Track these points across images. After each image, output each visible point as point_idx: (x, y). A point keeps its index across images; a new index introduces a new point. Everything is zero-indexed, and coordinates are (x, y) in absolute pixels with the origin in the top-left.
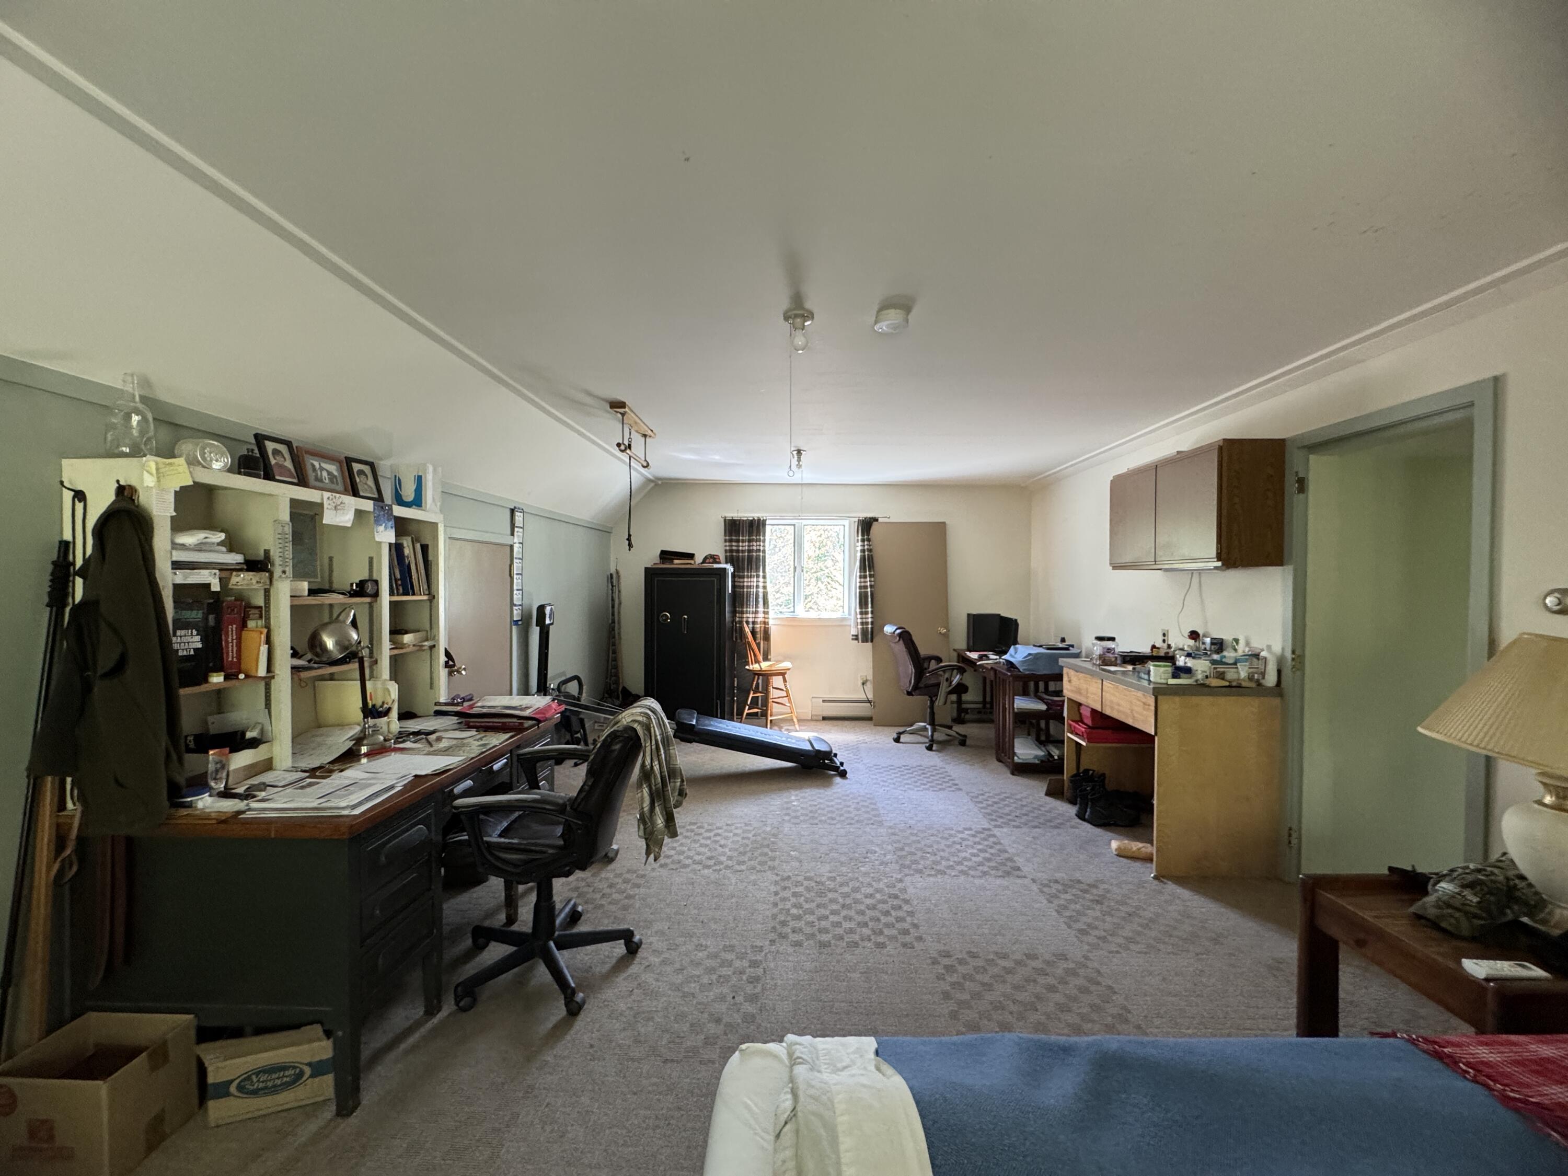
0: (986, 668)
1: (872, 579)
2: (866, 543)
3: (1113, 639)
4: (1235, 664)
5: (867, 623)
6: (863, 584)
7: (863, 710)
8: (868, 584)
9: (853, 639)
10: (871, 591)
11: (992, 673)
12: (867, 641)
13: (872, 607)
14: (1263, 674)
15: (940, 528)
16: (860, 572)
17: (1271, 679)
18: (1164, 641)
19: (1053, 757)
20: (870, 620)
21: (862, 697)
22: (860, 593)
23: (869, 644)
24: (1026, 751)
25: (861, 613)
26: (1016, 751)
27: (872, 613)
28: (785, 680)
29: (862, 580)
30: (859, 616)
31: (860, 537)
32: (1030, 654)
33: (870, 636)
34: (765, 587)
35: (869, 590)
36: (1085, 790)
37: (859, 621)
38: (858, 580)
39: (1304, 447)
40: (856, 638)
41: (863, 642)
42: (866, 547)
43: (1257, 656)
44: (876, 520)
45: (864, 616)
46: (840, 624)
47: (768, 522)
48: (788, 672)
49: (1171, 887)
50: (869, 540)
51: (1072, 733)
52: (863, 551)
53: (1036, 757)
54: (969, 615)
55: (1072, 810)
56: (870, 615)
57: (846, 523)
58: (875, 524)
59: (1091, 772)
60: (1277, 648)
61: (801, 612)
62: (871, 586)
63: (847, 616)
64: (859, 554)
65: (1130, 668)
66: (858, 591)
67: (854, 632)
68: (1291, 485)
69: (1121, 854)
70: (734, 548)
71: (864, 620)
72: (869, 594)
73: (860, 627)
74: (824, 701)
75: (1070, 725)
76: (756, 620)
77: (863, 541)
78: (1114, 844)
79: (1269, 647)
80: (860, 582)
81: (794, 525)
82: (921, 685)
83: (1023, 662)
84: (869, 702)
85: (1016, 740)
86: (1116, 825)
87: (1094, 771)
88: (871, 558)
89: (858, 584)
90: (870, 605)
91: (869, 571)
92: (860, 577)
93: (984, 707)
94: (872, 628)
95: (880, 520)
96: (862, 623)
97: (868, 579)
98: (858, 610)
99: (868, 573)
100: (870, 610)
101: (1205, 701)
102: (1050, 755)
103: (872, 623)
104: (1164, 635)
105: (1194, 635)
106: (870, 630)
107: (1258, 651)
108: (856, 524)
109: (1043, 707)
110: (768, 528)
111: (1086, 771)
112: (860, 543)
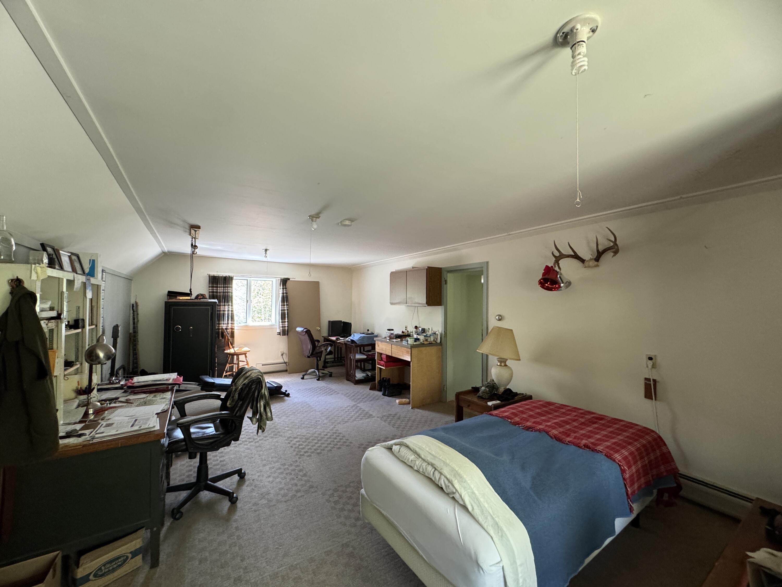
0: (342, 344)
1: (288, 306)
2: (285, 290)
3: (393, 330)
4: (430, 336)
5: (285, 327)
6: (283, 309)
7: (283, 367)
8: (286, 309)
9: (278, 334)
10: (287, 312)
11: (344, 346)
12: (285, 335)
13: (288, 319)
14: (437, 339)
15: (317, 284)
16: (282, 303)
17: (439, 341)
18: (406, 330)
19: (369, 375)
20: (287, 325)
21: (282, 361)
22: (282, 313)
23: (285, 337)
24: (359, 375)
25: (282, 322)
26: (356, 375)
27: (288, 322)
28: (246, 357)
29: (283, 307)
30: (281, 324)
31: (281, 287)
32: (361, 337)
33: (286, 333)
34: (232, 311)
35: (286, 311)
36: (385, 385)
37: (281, 326)
38: (281, 307)
39: (446, 271)
40: (279, 334)
41: (283, 335)
42: (285, 292)
43: (435, 333)
44: (289, 279)
45: (283, 323)
46: (271, 327)
47: (234, 278)
48: (247, 352)
49: (417, 410)
50: (286, 288)
51: (379, 365)
52: (283, 293)
53: (363, 376)
54: (329, 321)
55: (380, 393)
56: (287, 323)
57: (274, 280)
58: (288, 281)
59: (385, 379)
60: (440, 331)
61: (250, 323)
62: (287, 310)
63: (274, 324)
64: (281, 295)
65: (399, 340)
66: (280, 312)
67: (278, 331)
68: (443, 282)
69: (400, 404)
70: (215, 291)
71: (284, 325)
72: (286, 313)
73: (281, 328)
74: (263, 365)
75: (378, 362)
76: (228, 327)
77: (283, 289)
78: (397, 401)
79: (438, 330)
80: (282, 308)
81: (247, 280)
82: (314, 353)
83: (358, 340)
84: (285, 363)
85: (356, 371)
86: (395, 395)
87: (386, 378)
88: (287, 297)
89: (281, 309)
90: (286, 319)
91: (286, 303)
92: (282, 305)
93: (335, 360)
94: (288, 329)
95: (291, 279)
96: (282, 327)
97: (286, 306)
98: (280, 321)
99: (286, 304)
100: (286, 320)
101: (423, 349)
102: (368, 375)
103: (288, 327)
104: (406, 327)
105: (416, 327)
106: (286, 330)
107: (435, 332)
108: (280, 281)
109: (365, 357)
110: (234, 281)
111: (383, 378)
112: (281, 290)
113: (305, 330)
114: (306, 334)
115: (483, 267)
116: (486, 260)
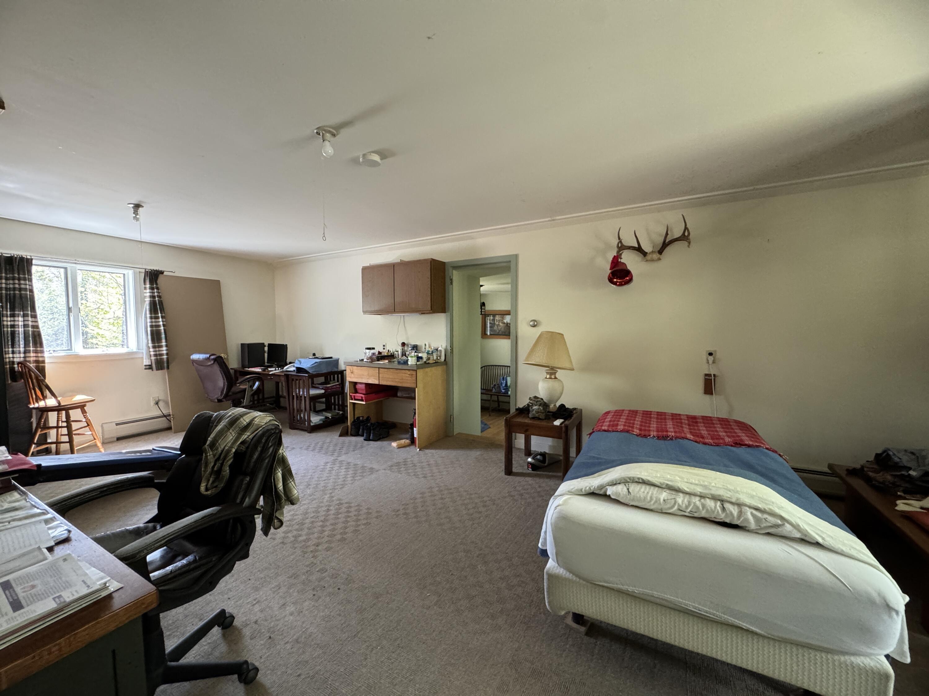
0: (279, 376)
1: (164, 320)
2: (155, 290)
3: (374, 349)
4: (432, 353)
5: (161, 355)
6: (154, 324)
7: (162, 423)
8: (161, 323)
9: (146, 369)
10: (165, 330)
11: (283, 379)
12: (162, 369)
13: (166, 342)
14: (440, 357)
15: (215, 285)
16: (151, 313)
17: (443, 358)
18: (384, 349)
20: (165, 352)
21: (158, 413)
22: (152, 332)
23: (163, 373)
24: (316, 419)
25: (154, 347)
26: (311, 419)
27: (167, 346)
28: (84, 412)
29: (153, 320)
30: (151, 350)
31: (148, 286)
32: (316, 362)
33: (165, 365)
34: (35, 327)
35: (162, 328)
36: (368, 426)
37: (152, 353)
38: (149, 320)
39: (452, 267)
40: (150, 367)
41: (158, 369)
42: (156, 294)
43: (437, 350)
44: (162, 272)
45: (157, 349)
46: (130, 357)
47: (34, 262)
48: (87, 404)
49: (427, 451)
50: (158, 288)
51: (352, 399)
52: (153, 297)
53: (321, 420)
54: (242, 345)
55: (361, 439)
56: (164, 348)
57: (130, 273)
58: (161, 276)
59: (361, 418)
60: (444, 346)
61: (81, 350)
62: (164, 325)
63: (135, 350)
64: (148, 300)
65: (387, 361)
66: (149, 329)
67: (147, 362)
68: (448, 281)
69: (400, 447)
71: (158, 353)
72: (163, 331)
73: (153, 358)
74: (117, 424)
75: (351, 396)
76: (28, 359)
77: (152, 288)
78: (394, 444)
79: (442, 346)
80: (152, 322)
81: (66, 269)
82: (230, 393)
83: (311, 368)
84: (165, 416)
85: (311, 414)
86: (383, 438)
88: (161, 303)
89: (149, 324)
90: (164, 341)
91: (161, 313)
92: (151, 318)
94: (168, 359)
95: (165, 273)
96: (156, 355)
97: (161, 320)
98: (150, 345)
99: (160, 315)
100: (164, 343)
101: (428, 370)
102: (327, 418)
103: (167, 354)
104: (384, 346)
105: (403, 344)
106: (165, 360)
107: (437, 348)
108: (143, 275)
109: (323, 391)
110: (34, 269)
111: (358, 418)
112: (148, 291)
113: (212, 357)
114: (216, 362)
115: (510, 261)
116: (514, 253)
